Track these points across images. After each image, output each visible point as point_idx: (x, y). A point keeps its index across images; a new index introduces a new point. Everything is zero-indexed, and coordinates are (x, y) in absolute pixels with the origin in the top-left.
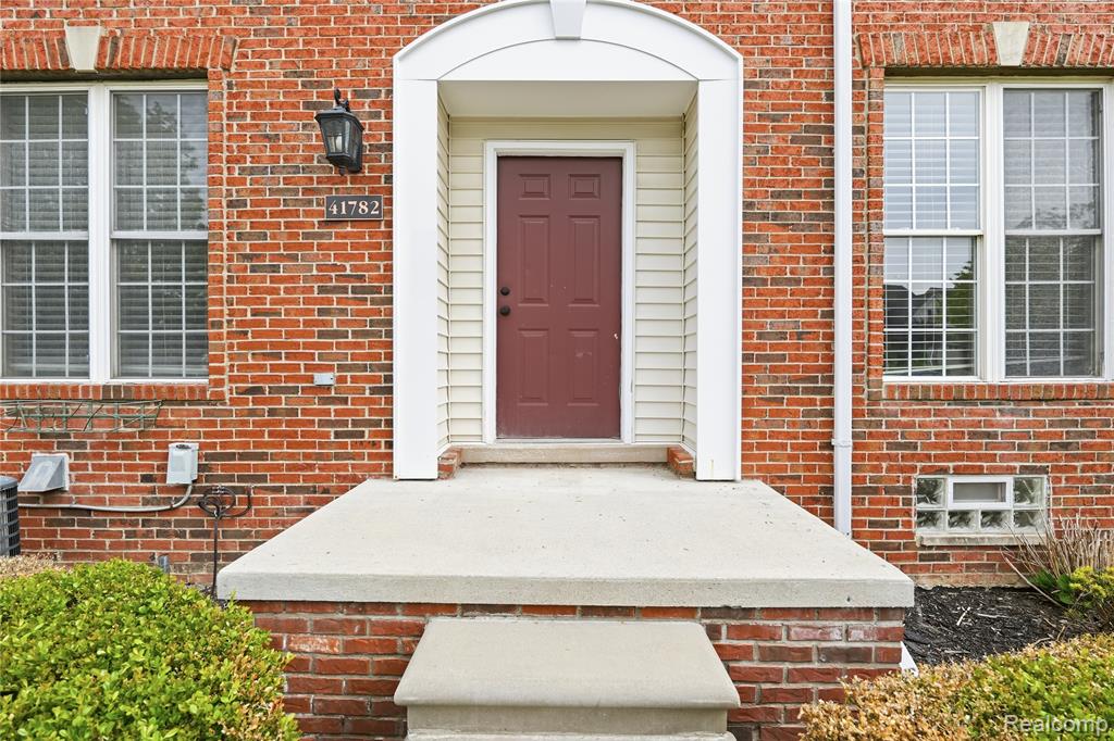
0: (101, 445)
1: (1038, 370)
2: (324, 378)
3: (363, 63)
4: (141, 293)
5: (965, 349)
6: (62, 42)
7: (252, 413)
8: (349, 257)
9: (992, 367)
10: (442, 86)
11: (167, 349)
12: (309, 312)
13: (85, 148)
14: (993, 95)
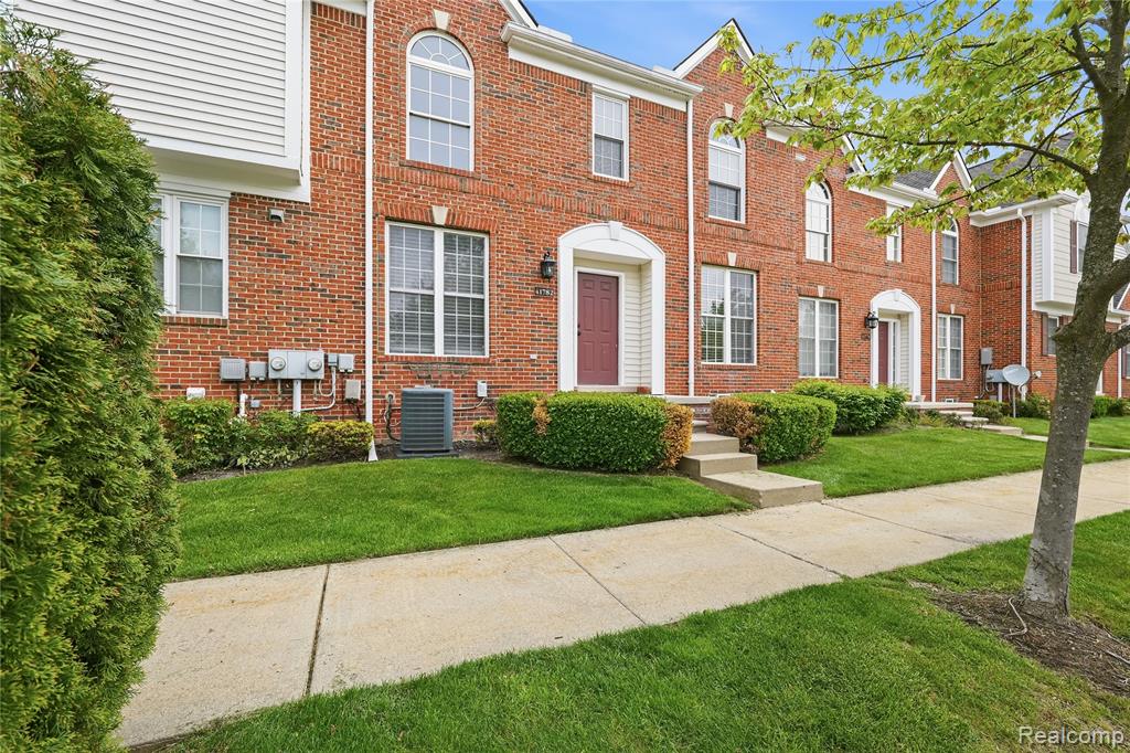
0: (445, 382)
1: (739, 362)
2: (534, 356)
3: (547, 238)
4: (453, 318)
5: (720, 356)
6: (431, 211)
7: (506, 369)
8: (542, 311)
9: (727, 360)
10: (574, 250)
11: (464, 342)
12: (527, 331)
13: (433, 254)
14: (728, 273)
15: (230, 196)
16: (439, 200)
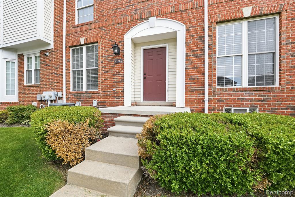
0: (85, 100)
2: (114, 89)
3: (120, 37)
4: (90, 77)
6: (80, 40)
7: (104, 95)
8: (118, 69)
10: (132, 39)
11: (93, 86)
12: (112, 79)
15: (40, 52)
16: (83, 36)
